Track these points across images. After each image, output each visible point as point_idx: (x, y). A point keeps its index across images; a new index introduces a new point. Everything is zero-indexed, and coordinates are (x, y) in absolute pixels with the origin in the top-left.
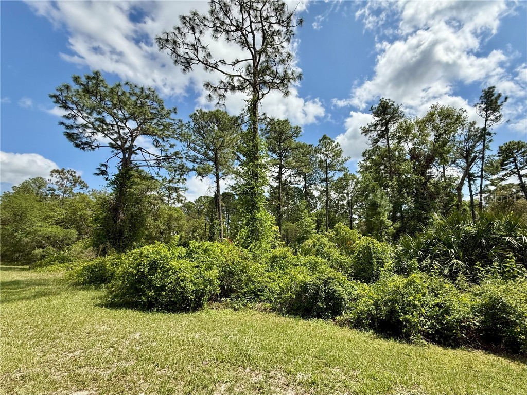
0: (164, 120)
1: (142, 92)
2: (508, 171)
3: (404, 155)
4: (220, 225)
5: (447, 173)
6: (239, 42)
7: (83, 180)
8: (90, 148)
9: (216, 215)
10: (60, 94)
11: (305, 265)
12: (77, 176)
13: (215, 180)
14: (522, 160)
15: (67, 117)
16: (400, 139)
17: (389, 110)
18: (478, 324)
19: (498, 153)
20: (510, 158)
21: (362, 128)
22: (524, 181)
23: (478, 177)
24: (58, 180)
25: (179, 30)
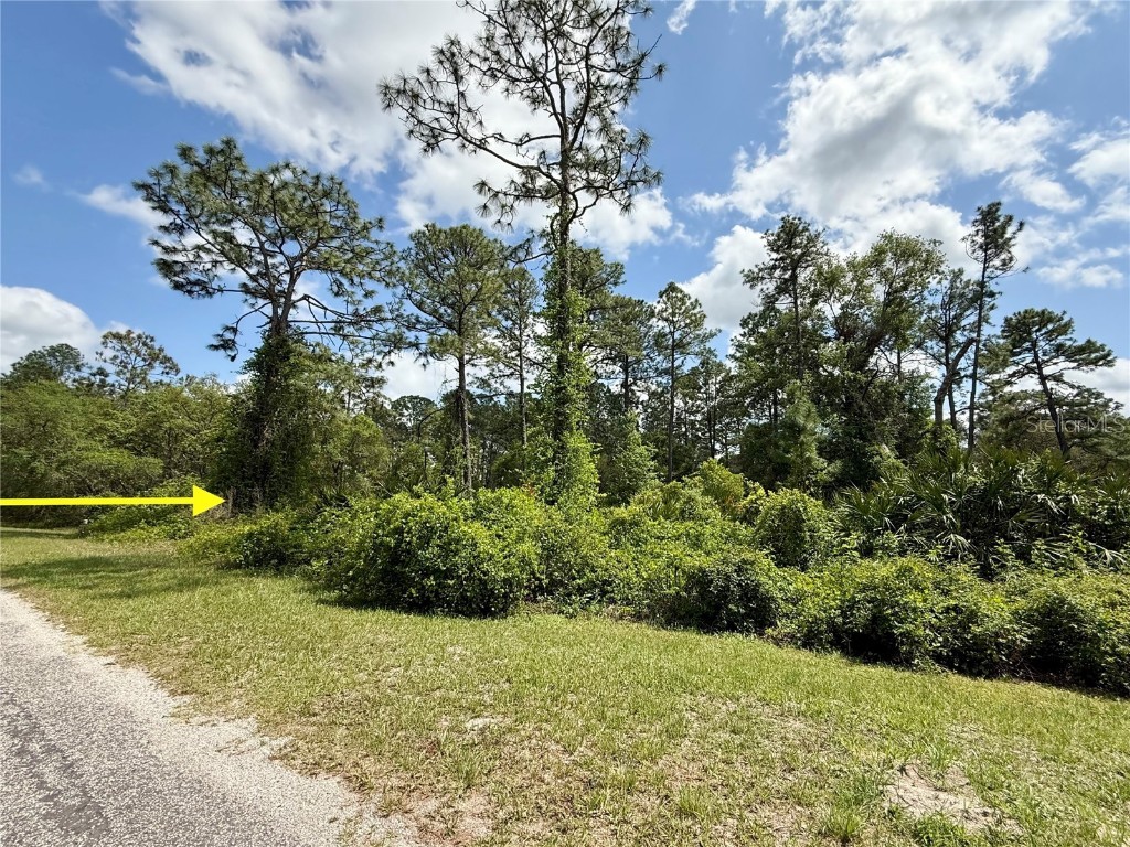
0: (356, 243)
1: (316, 184)
2: (1020, 367)
3: (822, 327)
4: (465, 456)
5: (906, 367)
6: (528, 97)
7: (169, 356)
8: (203, 293)
9: (457, 436)
10: (156, 182)
11: (678, 538)
12: (157, 347)
13: (457, 365)
14: (1047, 347)
15: (165, 229)
16: (816, 296)
17: (798, 240)
18: (1026, 639)
19: (1003, 331)
20: (1026, 341)
21: (746, 272)
22: (1049, 388)
23: (966, 376)
24: (117, 354)
25: (429, 74)
